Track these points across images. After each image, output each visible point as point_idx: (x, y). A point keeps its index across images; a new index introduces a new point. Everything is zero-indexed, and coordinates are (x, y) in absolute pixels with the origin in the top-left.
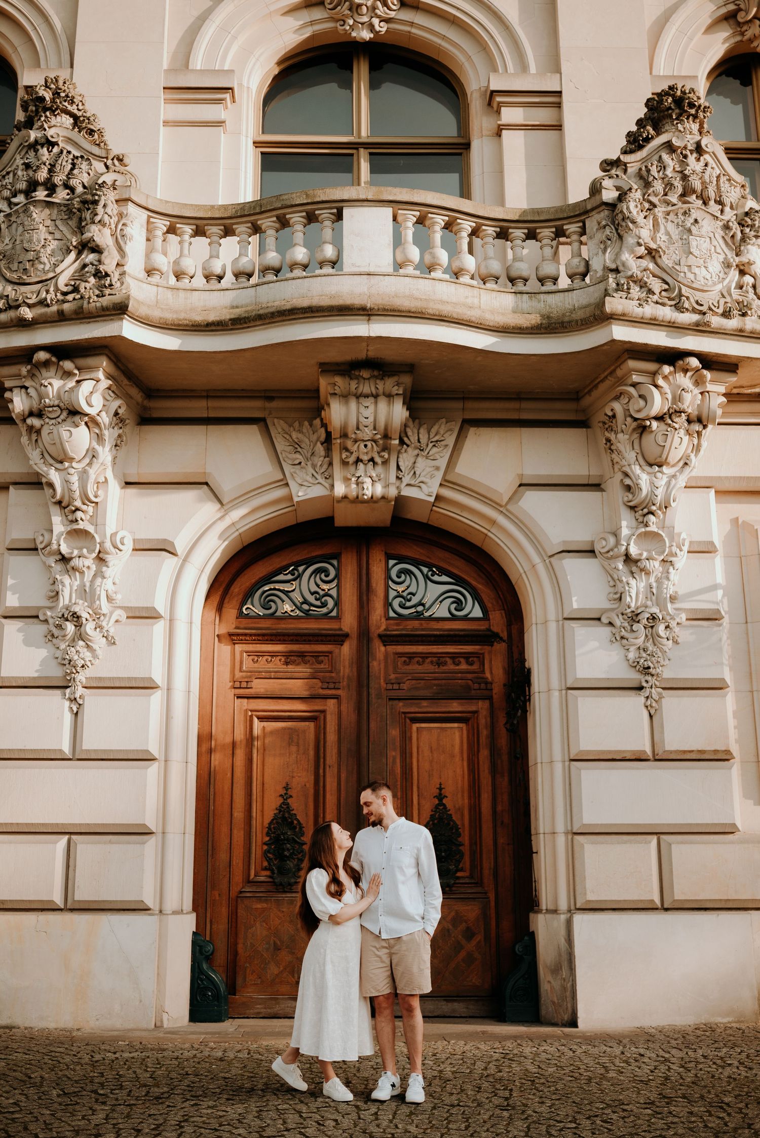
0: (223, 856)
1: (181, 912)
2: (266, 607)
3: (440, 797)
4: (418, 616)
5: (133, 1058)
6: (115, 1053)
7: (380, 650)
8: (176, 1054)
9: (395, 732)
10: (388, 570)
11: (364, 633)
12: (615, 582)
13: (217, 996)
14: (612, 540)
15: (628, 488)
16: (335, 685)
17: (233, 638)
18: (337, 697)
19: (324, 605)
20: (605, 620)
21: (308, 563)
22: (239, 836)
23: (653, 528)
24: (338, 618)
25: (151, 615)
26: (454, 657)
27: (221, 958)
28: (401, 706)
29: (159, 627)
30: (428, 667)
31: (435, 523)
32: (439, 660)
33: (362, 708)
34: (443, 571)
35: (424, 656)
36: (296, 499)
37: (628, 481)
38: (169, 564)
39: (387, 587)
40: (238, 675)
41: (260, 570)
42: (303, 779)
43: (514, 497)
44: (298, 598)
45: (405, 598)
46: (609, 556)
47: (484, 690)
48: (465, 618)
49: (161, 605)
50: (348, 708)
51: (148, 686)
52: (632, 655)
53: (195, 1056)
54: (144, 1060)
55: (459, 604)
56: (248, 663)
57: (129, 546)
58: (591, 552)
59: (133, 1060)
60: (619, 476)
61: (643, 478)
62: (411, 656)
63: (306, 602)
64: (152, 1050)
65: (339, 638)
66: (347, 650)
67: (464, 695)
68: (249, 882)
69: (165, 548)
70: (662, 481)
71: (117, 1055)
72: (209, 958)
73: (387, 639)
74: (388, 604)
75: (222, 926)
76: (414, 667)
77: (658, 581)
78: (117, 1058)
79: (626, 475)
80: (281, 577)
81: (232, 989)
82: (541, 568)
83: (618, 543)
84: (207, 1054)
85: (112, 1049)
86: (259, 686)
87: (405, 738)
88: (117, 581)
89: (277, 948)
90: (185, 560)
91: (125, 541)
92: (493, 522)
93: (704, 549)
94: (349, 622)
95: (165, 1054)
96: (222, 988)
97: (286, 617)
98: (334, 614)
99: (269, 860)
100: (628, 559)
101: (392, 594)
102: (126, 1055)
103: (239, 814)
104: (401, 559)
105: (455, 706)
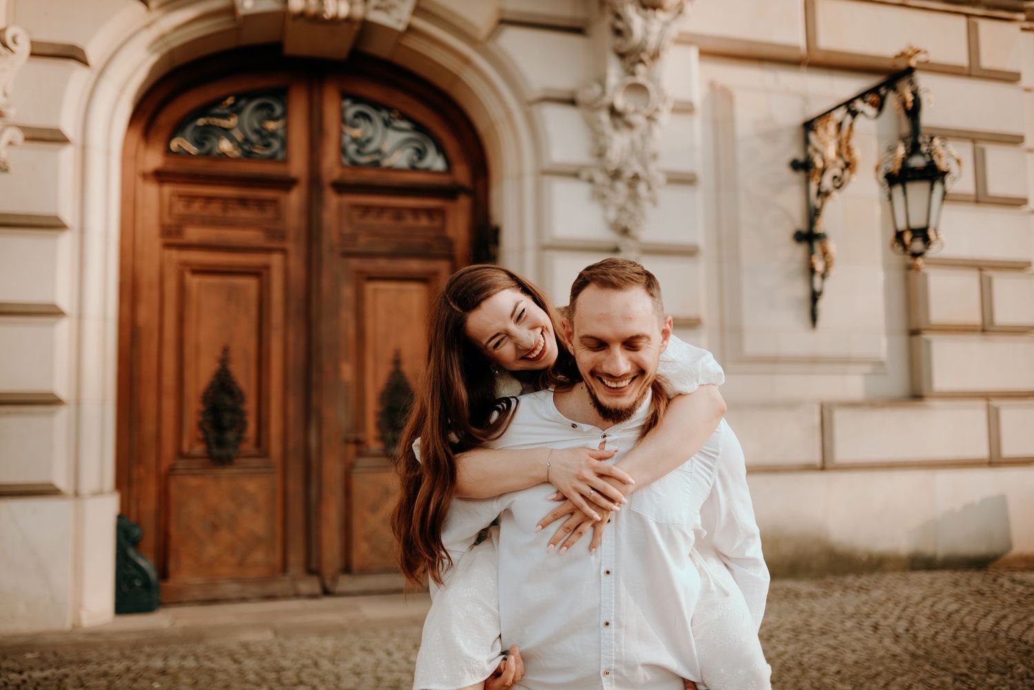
0: (150, 428)
1: (99, 493)
2: (198, 143)
3: (397, 362)
4: (376, 164)
5: (46, 679)
6: (21, 673)
7: (333, 201)
8: (104, 667)
9: (347, 292)
10: (342, 111)
11: (315, 181)
12: (596, 136)
13: (147, 585)
14: (597, 90)
15: (618, 32)
16: (282, 236)
17: (160, 176)
18: (283, 251)
19: (268, 146)
20: (585, 175)
21: (250, 96)
22: (169, 405)
23: (640, 79)
24: (285, 161)
25: (55, 138)
26: (415, 212)
27: (149, 541)
28: (355, 263)
29: (67, 155)
30: (386, 221)
31: (399, 59)
32: (398, 213)
33: (312, 263)
34: (404, 117)
35: (382, 210)
36: (241, 12)
37: (620, 25)
38: (78, 76)
39: (341, 133)
40: (168, 221)
41: (193, 100)
42: (244, 342)
43: (494, 34)
44: (238, 136)
45: (361, 144)
46: (592, 107)
47: (445, 250)
48: (427, 171)
49: (69, 127)
50: (296, 264)
51: (53, 225)
52: (612, 214)
53: (128, 670)
54: (60, 680)
55: (421, 154)
56: (180, 208)
57: (24, 48)
58: (572, 102)
59: (47, 683)
60: (609, 18)
61: (636, 20)
62: (367, 209)
63: (247, 140)
64: (71, 663)
65: (287, 184)
66: (295, 199)
67: (424, 253)
68: (181, 455)
69: (73, 55)
70: (655, 27)
71: (25, 676)
72: (136, 543)
73: (341, 187)
74: (343, 151)
75: (149, 505)
76: (371, 221)
77: (643, 137)
78: (24, 681)
79: (618, 17)
80: (217, 111)
81: (164, 574)
82: (518, 116)
83: (604, 93)
84: (142, 664)
85: (17, 667)
86: (194, 234)
87: (360, 298)
88: (9, 91)
89: (215, 527)
90: (101, 73)
91: (19, 40)
92: (466, 61)
93: (684, 109)
94: (298, 166)
95: (90, 668)
96: (153, 575)
97: (223, 156)
98: (280, 156)
99: (205, 432)
100: (614, 112)
101: (347, 139)
102: (37, 674)
103: (169, 380)
104: (357, 100)
105: (415, 265)
